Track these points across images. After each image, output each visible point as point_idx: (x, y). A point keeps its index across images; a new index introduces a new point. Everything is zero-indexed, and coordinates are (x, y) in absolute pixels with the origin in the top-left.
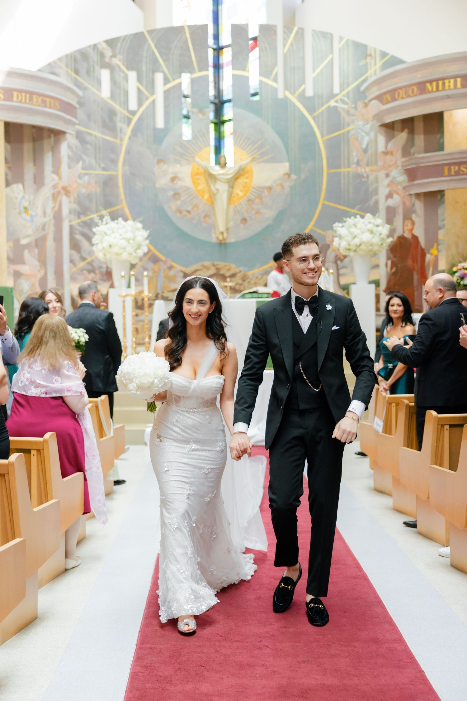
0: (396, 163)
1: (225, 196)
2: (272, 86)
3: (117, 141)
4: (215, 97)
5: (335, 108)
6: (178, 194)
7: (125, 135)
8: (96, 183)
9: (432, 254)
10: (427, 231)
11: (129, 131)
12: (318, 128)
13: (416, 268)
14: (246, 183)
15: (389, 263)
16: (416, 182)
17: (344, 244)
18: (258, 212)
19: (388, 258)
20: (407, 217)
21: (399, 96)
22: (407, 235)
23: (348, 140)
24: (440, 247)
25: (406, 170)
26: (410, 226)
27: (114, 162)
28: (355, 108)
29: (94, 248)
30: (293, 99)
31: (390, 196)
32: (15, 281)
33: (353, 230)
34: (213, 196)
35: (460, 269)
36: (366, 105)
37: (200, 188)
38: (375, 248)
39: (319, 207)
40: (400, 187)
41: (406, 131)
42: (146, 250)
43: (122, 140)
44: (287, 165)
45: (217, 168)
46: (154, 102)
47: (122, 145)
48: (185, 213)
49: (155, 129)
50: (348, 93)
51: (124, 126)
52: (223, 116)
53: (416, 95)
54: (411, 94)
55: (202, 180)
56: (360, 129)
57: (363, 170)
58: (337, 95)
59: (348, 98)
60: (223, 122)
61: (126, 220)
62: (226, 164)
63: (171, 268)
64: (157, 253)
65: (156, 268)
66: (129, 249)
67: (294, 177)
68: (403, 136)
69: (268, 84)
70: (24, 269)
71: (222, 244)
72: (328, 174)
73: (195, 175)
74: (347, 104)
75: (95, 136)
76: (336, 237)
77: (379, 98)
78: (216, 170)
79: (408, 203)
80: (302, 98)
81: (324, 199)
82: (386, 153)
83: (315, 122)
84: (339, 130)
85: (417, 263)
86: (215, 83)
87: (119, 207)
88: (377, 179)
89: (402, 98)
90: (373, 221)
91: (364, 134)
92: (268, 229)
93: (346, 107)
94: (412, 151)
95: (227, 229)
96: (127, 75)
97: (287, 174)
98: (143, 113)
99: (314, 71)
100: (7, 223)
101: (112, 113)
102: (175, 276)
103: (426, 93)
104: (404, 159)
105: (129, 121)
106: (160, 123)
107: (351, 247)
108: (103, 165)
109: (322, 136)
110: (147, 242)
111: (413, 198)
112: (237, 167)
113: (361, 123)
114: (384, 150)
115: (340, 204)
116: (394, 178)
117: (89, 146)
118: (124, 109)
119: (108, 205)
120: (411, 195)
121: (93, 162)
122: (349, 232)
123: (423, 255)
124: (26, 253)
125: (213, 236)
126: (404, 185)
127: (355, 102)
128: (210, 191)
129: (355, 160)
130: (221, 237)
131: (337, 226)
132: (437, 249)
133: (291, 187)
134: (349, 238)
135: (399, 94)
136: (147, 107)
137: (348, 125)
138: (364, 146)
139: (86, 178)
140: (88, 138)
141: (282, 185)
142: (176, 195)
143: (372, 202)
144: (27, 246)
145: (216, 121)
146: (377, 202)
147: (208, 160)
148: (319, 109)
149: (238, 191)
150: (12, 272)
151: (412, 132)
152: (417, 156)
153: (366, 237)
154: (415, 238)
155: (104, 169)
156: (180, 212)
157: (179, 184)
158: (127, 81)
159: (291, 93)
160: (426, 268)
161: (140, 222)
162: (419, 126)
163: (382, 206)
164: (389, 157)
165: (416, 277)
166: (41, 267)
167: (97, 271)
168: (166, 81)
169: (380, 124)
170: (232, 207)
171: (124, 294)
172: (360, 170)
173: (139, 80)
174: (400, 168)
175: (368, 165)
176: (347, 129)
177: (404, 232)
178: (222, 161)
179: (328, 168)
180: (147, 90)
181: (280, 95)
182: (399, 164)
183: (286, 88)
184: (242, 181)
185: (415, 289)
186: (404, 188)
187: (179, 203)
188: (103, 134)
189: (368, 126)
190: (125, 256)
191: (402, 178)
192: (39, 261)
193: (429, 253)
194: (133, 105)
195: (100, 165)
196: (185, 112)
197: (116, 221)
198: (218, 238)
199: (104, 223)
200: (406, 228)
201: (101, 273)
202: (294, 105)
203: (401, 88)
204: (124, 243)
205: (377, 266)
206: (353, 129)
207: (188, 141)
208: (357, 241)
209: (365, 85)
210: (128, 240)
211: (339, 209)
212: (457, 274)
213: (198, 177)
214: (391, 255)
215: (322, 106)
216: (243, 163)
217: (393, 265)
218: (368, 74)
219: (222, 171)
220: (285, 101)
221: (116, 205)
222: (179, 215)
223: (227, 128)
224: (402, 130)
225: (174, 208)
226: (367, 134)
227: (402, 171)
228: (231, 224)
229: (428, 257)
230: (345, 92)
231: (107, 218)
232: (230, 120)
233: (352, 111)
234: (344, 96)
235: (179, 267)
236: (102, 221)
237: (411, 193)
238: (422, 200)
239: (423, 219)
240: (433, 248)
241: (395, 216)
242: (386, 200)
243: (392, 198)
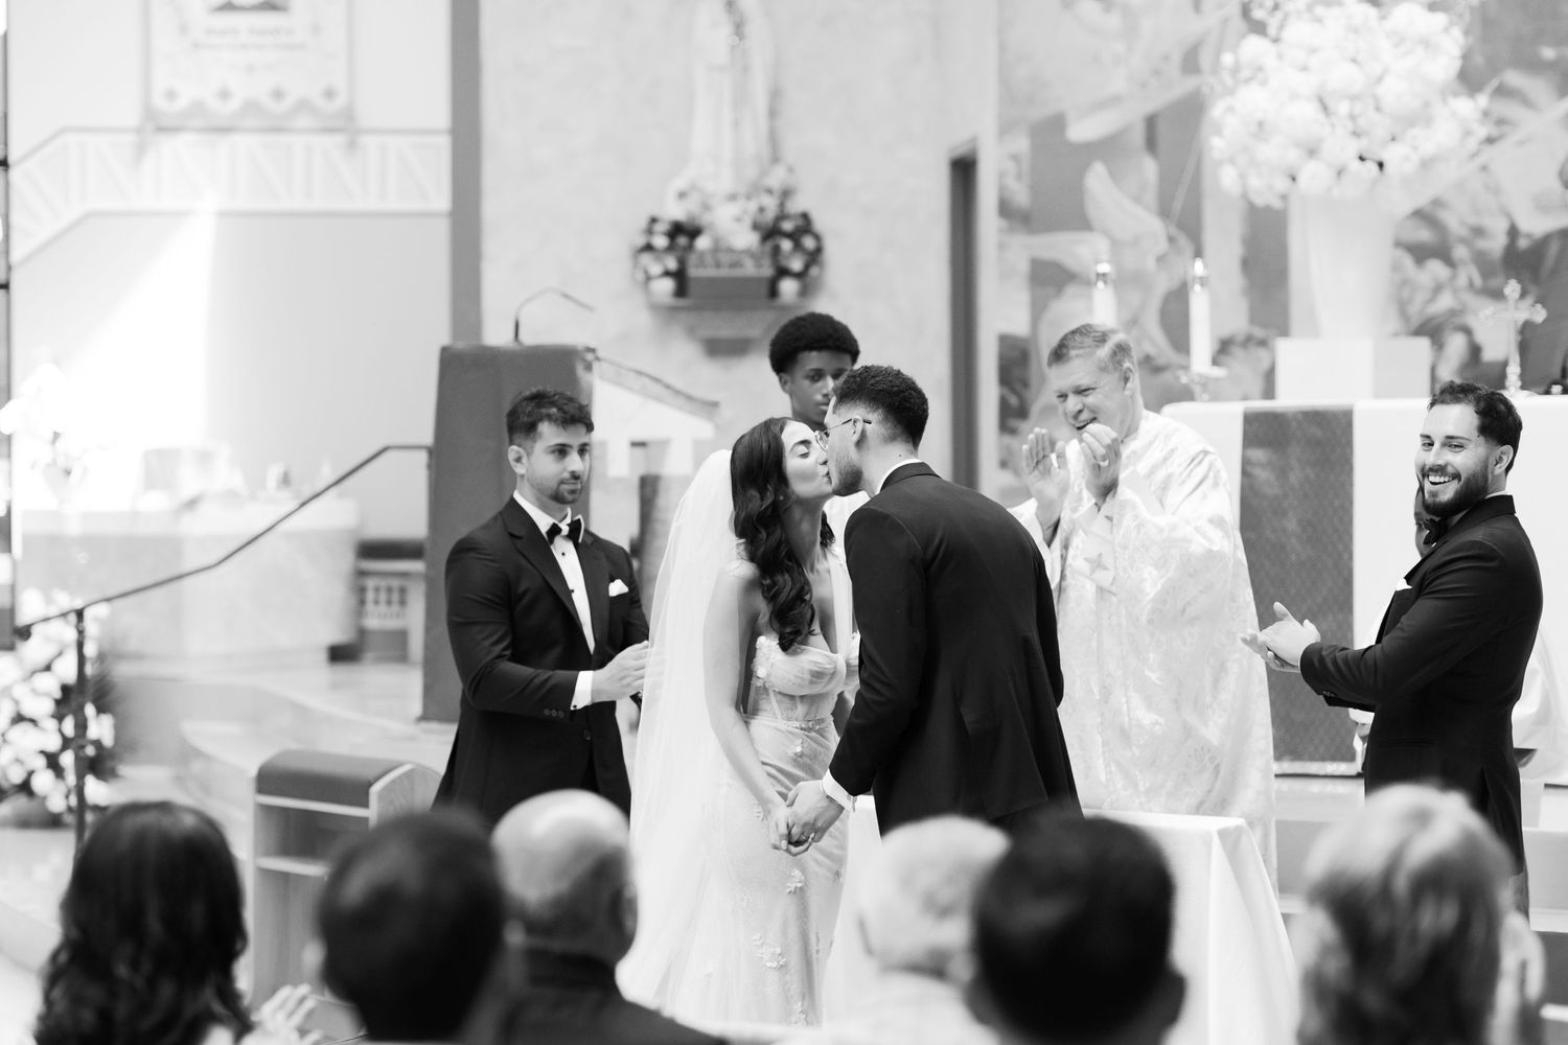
32: (1038, 310)
70: (1087, 252)
100: (1002, 48)
124: (1097, 179)
144: (1107, 149)
150: (1023, 267)
166: (1171, 240)
167: (1460, 252)
192: (1164, 212)
201: (1481, 260)
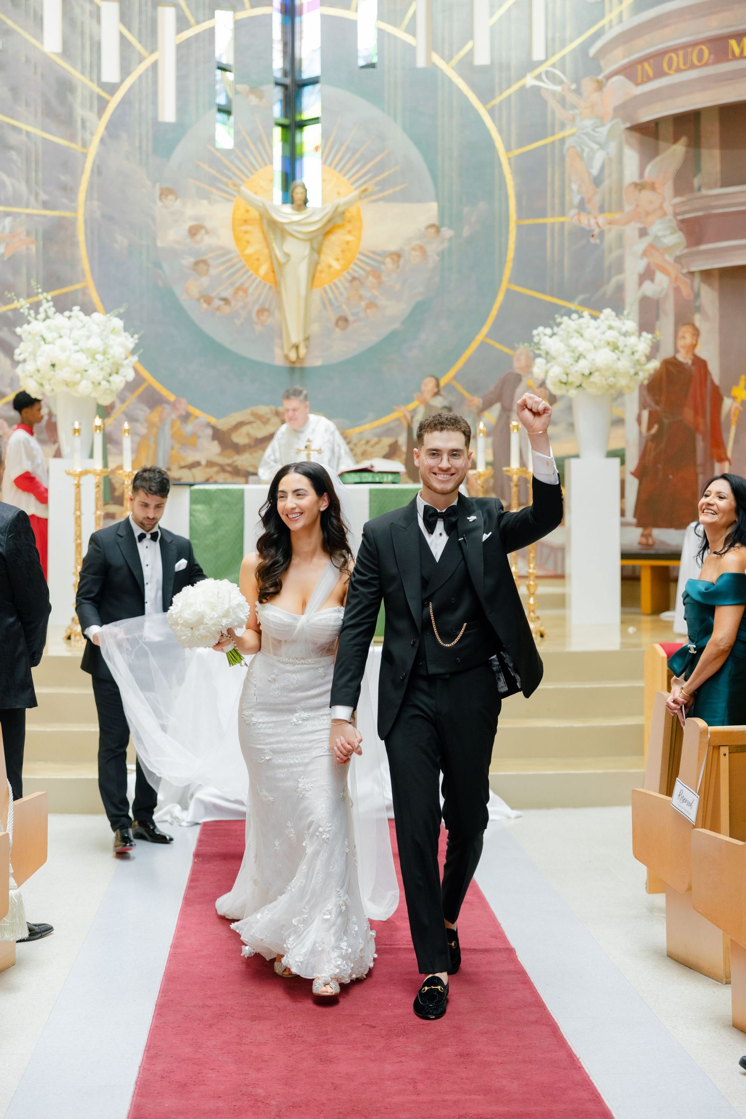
0: (661, 207)
1: (303, 270)
2: (404, 43)
3: (77, 147)
4: (285, 74)
5: (536, 90)
6: (204, 262)
7: (92, 134)
8: (28, 234)
9: (734, 398)
10: (724, 352)
11: (101, 128)
12: (500, 131)
13: (702, 427)
14: (348, 243)
15: (645, 414)
16: (703, 247)
17: (555, 372)
18: (371, 305)
19: (643, 405)
20: (683, 319)
21: (670, 67)
22: (684, 358)
23: (563, 158)
25: (683, 221)
26: (689, 340)
27: (69, 190)
28: (578, 91)
29: (19, 370)
30: (448, 70)
31: (647, 275)
33: (575, 341)
34: (277, 269)
36: (600, 86)
37: (250, 251)
38: (623, 382)
39: (500, 297)
40: (669, 258)
41: (684, 140)
42: (131, 375)
43: (85, 145)
44: (434, 206)
45: (288, 209)
46: (155, 66)
47: (85, 155)
48: (217, 303)
49: (156, 124)
50: (563, 59)
51: (91, 116)
52: (301, 113)
53: (706, 64)
54: (696, 62)
55: (255, 235)
56: (587, 134)
57: (593, 221)
58: (541, 63)
59: (564, 73)
60: (301, 125)
61: (88, 310)
62: (305, 201)
63: (186, 418)
64: (158, 386)
65: (155, 417)
66: (95, 373)
67: (447, 232)
68: (676, 152)
69: (395, 37)
71: (295, 369)
72: (519, 227)
73: (239, 223)
74: (561, 82)
75: (28, 134)
76: (539, 356)
77: (629, 71)
78: (286, 214)
79: (686, 291)
80: (467, 68)
81: (510, 281)
82: (640, 186)
83: (494, 121)
84: (545, 137)
85: (704, 416)
86: (285, 44)
87: (77, 286)
88: (620, 238)
89: (678, 70)
90: (616, 323)
91: (595, 147)
92: (393, 341)
93: (558, 88)
94: (696, 182)
95: (307, 339)
96: (99, 8)
97: (432, 226)
98: (130, 89)
99: (492, 14)
101: (65, 87)
102: (195, 436)
103: (728, 60)
104: (678, 200)
105: (103, 105)
106: (168, 113)
107: (571, 379)
108: (43, 196)
109: (508, 149)
110: (134, 359)
111: (697, 280)
112: (329, 208)
113: (588, 123)
114: (636, 179)
115: (543, 292)
116: (657, 238)
117: (14, 155)
118: (91, 80)
119: (52, 281)
121: (23, 188)
122: (568, 346)
123: (717, 399)
125: (278, 351)
126: (678, 253)
127: (577, 81)
128: (272, 257)
129: (576, 200)
130: (293, 356)
131: (541, 333)
133: (442, 254)
134: (567, 358)
135: (670, 60)
136: (140, 77)
137: (563, 126)
138: (595, 171)
139: (8, 221)
140: (13, 139)
141: (422, 250)
142: (200, 264)
143: (610, 287)
145: (286, 121)
146: (620, 288)
147: (270, 192)
148: (501, 93)
149: (330, 259)
151: (695, 143)
152: (704, 192)
153: (604, 357)
154: (701, 364)
155: (46, 205)
156: (208, 300)
157: (206, 241)
158: (99, 21)
159: (443, 58)
160: (723, 428)
161: (120, 316)
162: (711, 130)
163: (632, 297)
164: (646, 195)
165: (700, 445)
168: (182, 23)
169: (628, 125)
170: (317, 294)
171: (79, 470)
172: (585, 221)
173: (124, 18)
174: (670, 217)
175: (602, 210)
176: (559, 135)
177: (676, 351)
178: (298, 194)
179: (520, 216)
180: (140, 42)
181: (421, 62)
182: (669, 209)
183: (433, 45)
184: (338, 238)
185: (699, 470)
186: (678, 259)
187: (205, 281)
188: (44, 129)
189: (604, 130)
190: (85, 387)
191: (674, 239)
193: (729, 396)
194: (110, 72)
195: (37, 195)
196: (221, 100)
197: (67, 313)
198: (286, 357)
199: (42, 316)
200: (681, 343)
202: (451, 82)
203: (675, 50)
204: (83, 360)
205: (619, 422)
206: (573, 135)
207: (228, 153)
208: (583, 366)
209: (599, 44)
210: (92, 355)
211: (541, 300)
213: (245, 228)
214: (649, 399)
215: (509, 87)
216: (342, 200)
217: (653, 419)
218: (604, 22)
219: (297, 217)
220: (432, 75)
221: (70, 282)
222: (205, 306)
223: (310, 137)
224: (676, 140)
225: (195, 291)
226: (602, 146)
227: (674, 224)
228: (315, 328)
229: (727, 403)
230: (558, 56)
231: (47, 306)
232: (315, 120)
233: (571, 98)
234: (553, 66)
235: (204, 417)
236: (37, 313)
237: (693, 269)
238: (716, 284)
239: (716, 325)
240: (737, 384)
241: (657, 317)
242: (641, 283)
243: (652, 280)
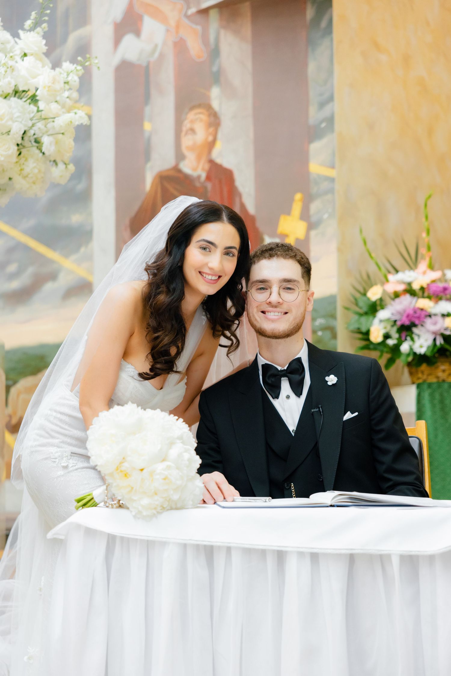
20: (191, 97)
22: (192, 167)
24: (314, 207)
26: (201, 135)
31: (129, 24)
35: (397, 295)
79: (195, 48)
111: (212, 22)
120: (205, 12)
132: (305, 215)
154: (223, 177)
177: (180, 156)
200: (187, 141)
212: (383, 314)
237: (205, 5)
238: (247, 29)
239: (249, 103)
240: (288, 212)
241: (147, 98)
242: (117, 41)
243: (138, 33)
